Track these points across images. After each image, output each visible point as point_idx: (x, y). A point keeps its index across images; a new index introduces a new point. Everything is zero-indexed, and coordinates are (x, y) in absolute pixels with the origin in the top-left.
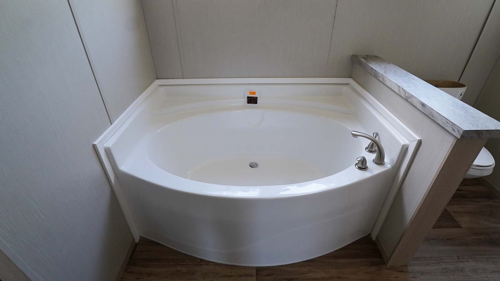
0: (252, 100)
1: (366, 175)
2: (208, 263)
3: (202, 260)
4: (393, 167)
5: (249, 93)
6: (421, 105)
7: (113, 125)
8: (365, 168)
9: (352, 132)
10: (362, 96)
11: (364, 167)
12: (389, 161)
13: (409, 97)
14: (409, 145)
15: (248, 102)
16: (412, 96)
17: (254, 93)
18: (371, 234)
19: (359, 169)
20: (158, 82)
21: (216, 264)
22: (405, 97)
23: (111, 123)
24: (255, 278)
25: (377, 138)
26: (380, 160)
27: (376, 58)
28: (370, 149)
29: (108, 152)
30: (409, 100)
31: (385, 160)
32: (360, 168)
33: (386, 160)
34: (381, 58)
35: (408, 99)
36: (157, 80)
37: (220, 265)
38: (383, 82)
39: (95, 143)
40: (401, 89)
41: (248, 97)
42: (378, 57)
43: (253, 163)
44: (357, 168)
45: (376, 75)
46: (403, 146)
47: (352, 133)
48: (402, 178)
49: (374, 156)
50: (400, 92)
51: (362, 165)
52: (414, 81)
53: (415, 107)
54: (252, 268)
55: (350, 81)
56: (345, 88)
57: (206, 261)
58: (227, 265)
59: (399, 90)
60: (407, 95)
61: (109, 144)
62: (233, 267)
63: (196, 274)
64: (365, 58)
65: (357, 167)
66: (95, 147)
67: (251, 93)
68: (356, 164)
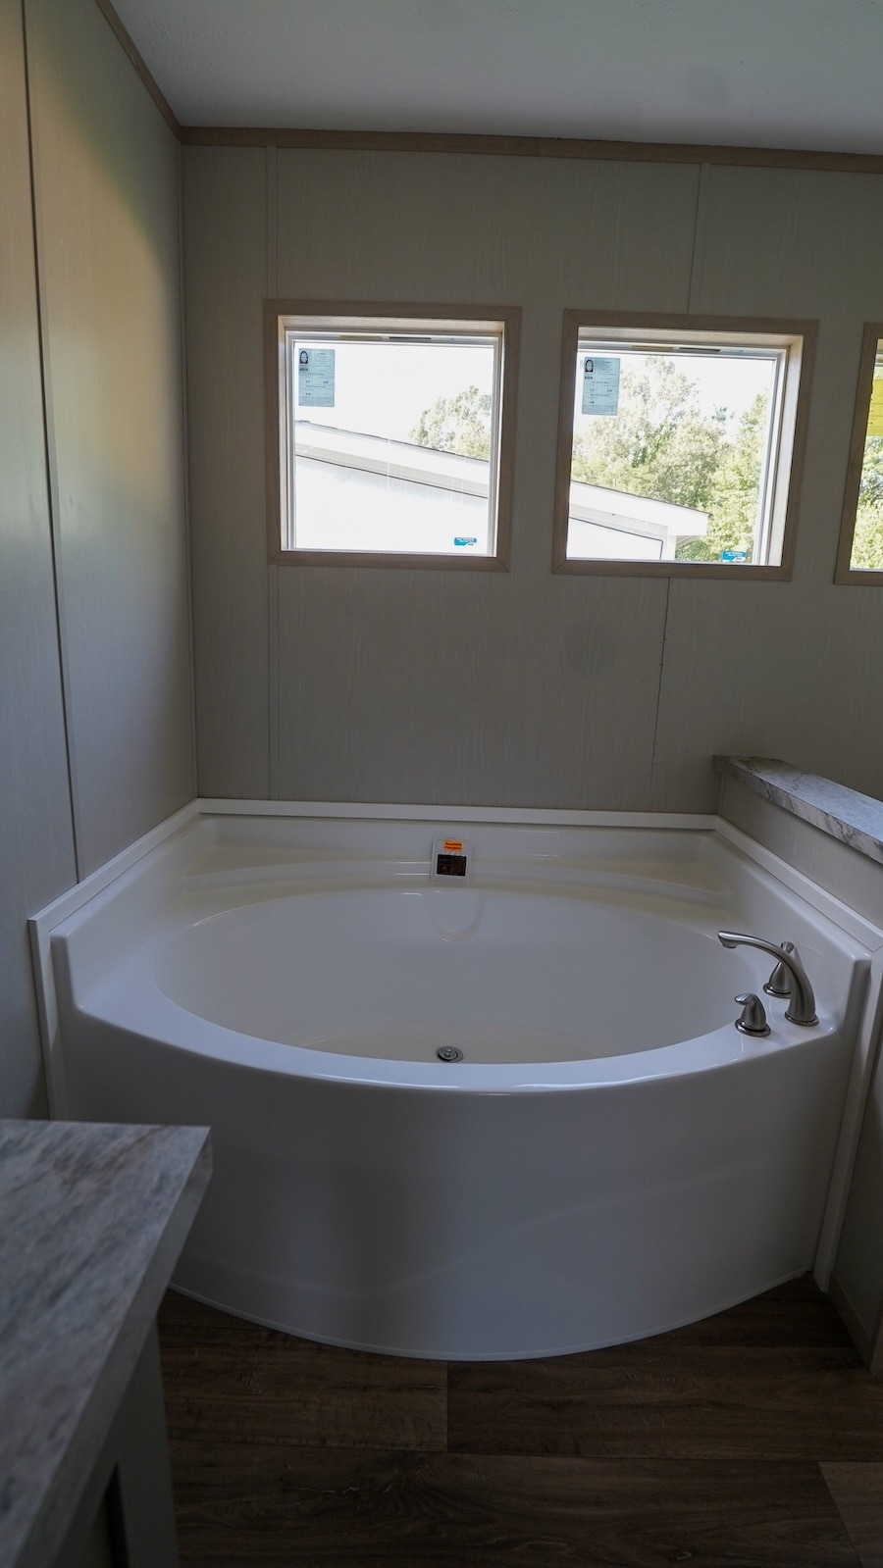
0: (451, 865)
1: (767, 1047)
2: (292, 1342)
3: (274, 1333)
4: (842, 1031)
5: (443, 845)
6: (878, 850)
7: (83, 884)
8: (764, 1030)
9: (721, 934)
10: (746, 855)
11: (758, 1028)
12: (828, 1013)
13: (850, 835)
14: (870, 962)
15: (440, 871)
16: (856, 832)
17: (457, 846)
18: (812, 1272)
19: (746, 1034)
20: (200, 805)
21: (319, 1347)
22: (841, 838)
23: (78, 878)
24: (445, 1398)
25: (792, 954)
26: (803, 1013)
27: (776, 764)
28: (776, 987)
29: (59, 948)
30: (852, 843)
31: (817, 1013)
32: (750, 1031)
33: (821, 1012)
34: (786, 763)
35: (847, 842)
36: (200, 800)
37: (333, 1350)
38: (791, 810)
39: (35, 918)
40: (830, 819)
41: (440, 856)
42: (781, 761)
43: (448, 1047)
44: (741, 1031)
45: (772, 798)
46: (857, 964)
47: (720, 937)
48: (867, 1060)
49: (784, 1005)
50: (830, 829)
51: (755, 1023)
52: (866, 806)
53: (866, 857)
54: (435, 1364)
55: (716, 822)
56: (704, 841)
57: (287, 1337)
58: (356, 1354)
59: (828, 824)
60: (845, 831)
61: (65, 930)
62: (374, 1358)
63: (251, 1375)
64: (746, 763)
65: (740, 1028)
66: (31, 929)
67: (448, 846)
68: (738, 1023)
